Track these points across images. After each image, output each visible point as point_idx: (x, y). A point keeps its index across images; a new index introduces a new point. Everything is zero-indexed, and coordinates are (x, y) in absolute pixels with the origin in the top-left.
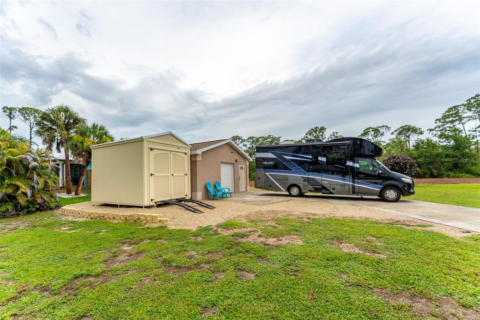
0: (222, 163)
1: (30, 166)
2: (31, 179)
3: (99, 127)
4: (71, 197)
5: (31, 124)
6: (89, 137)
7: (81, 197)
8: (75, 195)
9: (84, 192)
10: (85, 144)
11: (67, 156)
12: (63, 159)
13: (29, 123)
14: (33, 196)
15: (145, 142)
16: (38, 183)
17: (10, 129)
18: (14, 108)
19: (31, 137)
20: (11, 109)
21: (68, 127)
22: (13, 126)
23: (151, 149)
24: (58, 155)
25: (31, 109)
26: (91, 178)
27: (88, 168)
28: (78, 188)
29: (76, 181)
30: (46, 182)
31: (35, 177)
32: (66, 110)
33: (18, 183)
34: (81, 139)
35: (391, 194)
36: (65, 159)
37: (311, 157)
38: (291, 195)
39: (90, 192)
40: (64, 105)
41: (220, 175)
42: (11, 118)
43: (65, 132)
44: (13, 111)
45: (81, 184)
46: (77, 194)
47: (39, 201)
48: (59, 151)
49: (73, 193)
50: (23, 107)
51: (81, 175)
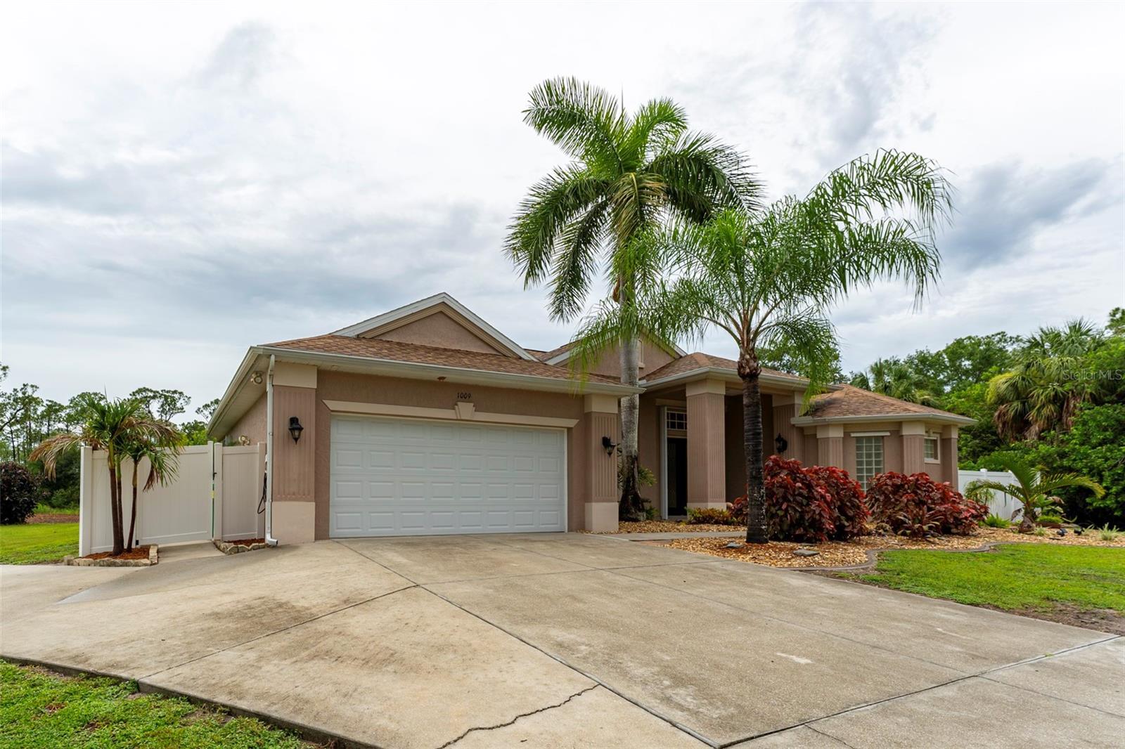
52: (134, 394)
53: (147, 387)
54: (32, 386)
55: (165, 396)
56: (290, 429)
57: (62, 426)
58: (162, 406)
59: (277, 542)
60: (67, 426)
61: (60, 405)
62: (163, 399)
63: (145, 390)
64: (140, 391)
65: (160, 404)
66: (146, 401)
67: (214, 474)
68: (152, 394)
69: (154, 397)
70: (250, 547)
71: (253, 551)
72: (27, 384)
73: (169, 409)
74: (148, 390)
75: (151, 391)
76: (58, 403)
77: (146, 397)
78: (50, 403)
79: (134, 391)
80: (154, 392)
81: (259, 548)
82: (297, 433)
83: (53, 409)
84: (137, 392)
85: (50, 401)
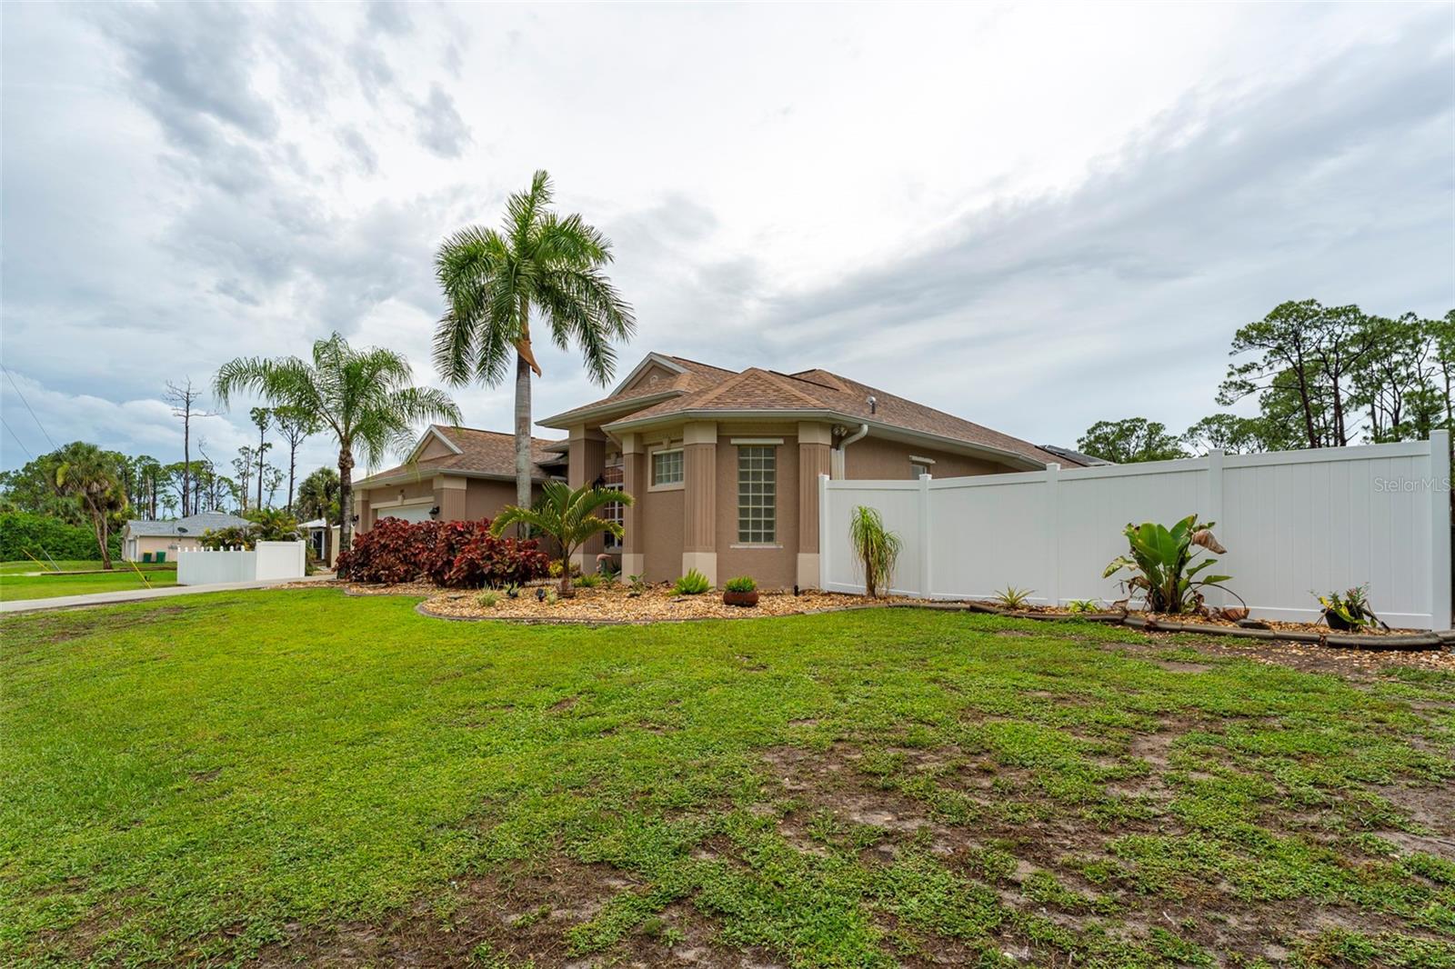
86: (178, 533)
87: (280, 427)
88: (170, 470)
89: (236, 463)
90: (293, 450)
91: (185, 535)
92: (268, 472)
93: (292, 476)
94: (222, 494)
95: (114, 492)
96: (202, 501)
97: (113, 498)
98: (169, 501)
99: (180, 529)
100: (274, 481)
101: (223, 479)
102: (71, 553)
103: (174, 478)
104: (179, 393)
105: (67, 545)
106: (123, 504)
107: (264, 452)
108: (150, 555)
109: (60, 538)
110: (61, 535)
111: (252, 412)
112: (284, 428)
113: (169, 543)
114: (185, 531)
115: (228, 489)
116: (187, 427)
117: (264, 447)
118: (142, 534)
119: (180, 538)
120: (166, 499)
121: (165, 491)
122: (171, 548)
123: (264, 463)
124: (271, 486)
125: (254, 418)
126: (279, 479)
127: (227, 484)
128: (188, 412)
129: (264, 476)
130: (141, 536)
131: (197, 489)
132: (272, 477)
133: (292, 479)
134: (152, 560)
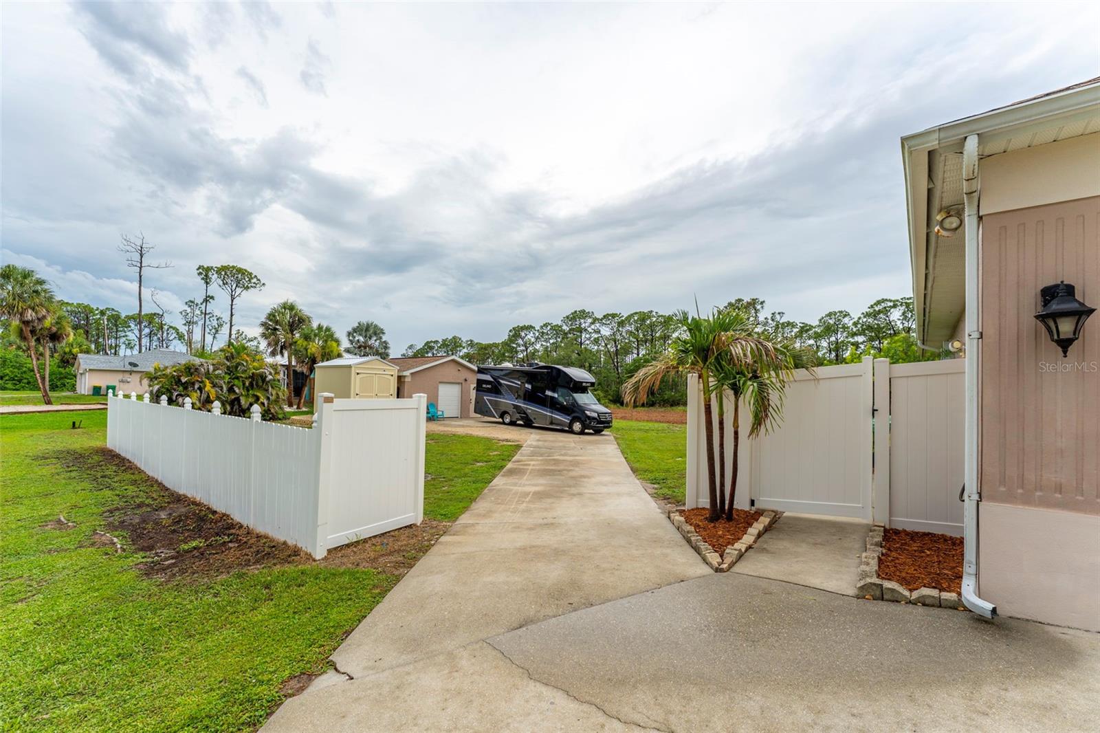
0: (440, 382)
1: (267, 379)
2: (267, 390)
3: (324, 328)
4: (293, 410)
5: (232, 292)
6: (314, 341)
7: (303, 411)
8: (297, 408)
9: (306, 407)
10: (309, 351)
11: (290, 361)
12: (285, 364)
13: (230, 291)
14: (268, 406)
15: (353, 369)
16: (272, 395)
17: (206, 301)
18: (212, 267)
19: (232, 313)
20: (208, 269)
21: (292, 327)
22: (209, 296)
23: (358, 374)
24: (282, 360)
25: (233, 267)
26: (314, 389)
27: (312, 376)
28: (300, 400)
29: (298, 391)
30: (277, 394)
31: (270, 389)
32: (292, 308)
33: (259, 394)
34: (305, 343)
35: (577, 426)
36: (287, 363)
37: (519, 383)
38: (504, 423)
39: (313, 407)
40: (289, 301)
41: (438, 396)
42: (207, 283)
43: (290, 335)
44: (210, 273)
45: (304, 396)
46: (298, 408)
47: (272, 411)
48: (283, 355)
49: (295, 407)
50: (222, 266)
51: (303, 385)
52: (872, 307)
53: (885, 298)
54: (779, 313)
55: (906, 303)
56: (1041, 318)
57: (811, 342)
58: (904, 314)
59: (994, 611)
60: (816, 342)
61: (810, 325)
62: (904, 307)
63: (884, 301)
64: (879, 303)
65: (901, 312)
66: (886, 311)
67: (874, 410)
68: (892, 304)
69: (895, 306)
70: (915, 595)
71: (920, 610)
72: (775, 313)
73: (912, 316)
74: (886, 300)
75: (891, 301)
76: (809, 324)
77: (885, 308)
78: (802, 325)
79: (873, 304)
80: (894, 301)
81: (940, 604)
82: (1066, 327)
83: (805, 329)
84: (875, 304)
85: (803, 323)
86: (129, 368)
87: (221, 283)
88: (130, 319)
89: (184, 313)
90: (232, 302)
91: (135, 369)
92: (211, 319)
93: (231, 323)
94: (170, 339)
95: (57, 323)
96: (155, 344)
97: (54, 329)
98: (129, 344)
99: (131, 364)
100: (217, 326)
101: (171, 327)
102: (29, 383)
103: (133, 326)
104: (133, 245)
105: (24, 376)
106: (68, 336)
107: (208, 303)
108: (100, 388)
109: (19, 369)
110: (21, 366)
111: (198, 269)
112: (224, 284)
113: (120, 376)
114: (135, 365)
115: (175, 335)
116: (140, 277)
117: (208, 299)
118: (91, 368)
119: (131, 372)
120: (127, 342)
121: (126, 336)
122: (122, 381)
123: (207, 312)
124: (213, 331)
125: (200, 274)
126: (220, 325)
127: (174, 331)
128: (141, 263)
129: (207, 322)
130: (90, 370)
131: (150, 335)
132: (215, 323)
133: (231, 326)
134: (102, 393)
